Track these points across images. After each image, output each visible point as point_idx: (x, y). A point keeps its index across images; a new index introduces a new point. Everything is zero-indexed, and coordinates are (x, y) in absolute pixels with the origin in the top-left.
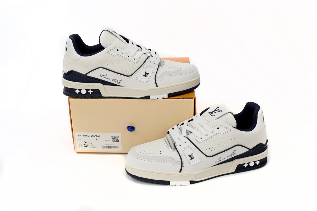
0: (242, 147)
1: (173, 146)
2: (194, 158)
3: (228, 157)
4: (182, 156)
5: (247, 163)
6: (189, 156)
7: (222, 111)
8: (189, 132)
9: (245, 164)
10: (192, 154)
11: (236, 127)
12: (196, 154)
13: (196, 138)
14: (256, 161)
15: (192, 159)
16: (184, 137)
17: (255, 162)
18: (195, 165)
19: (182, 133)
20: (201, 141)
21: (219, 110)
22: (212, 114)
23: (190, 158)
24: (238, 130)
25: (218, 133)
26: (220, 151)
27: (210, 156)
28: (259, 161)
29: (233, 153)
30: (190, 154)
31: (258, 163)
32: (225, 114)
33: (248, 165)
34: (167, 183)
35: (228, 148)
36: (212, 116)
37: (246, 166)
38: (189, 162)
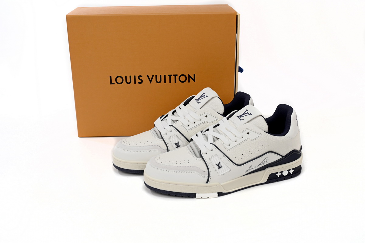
0: (274, 154)
1: (198, 155)
2: (222, 167)
3: (260, 165)
4: (209, 165)
5: (280, 172)
6: (217, 165)
7: (251, 115)
8: (216, 139)
9: (277, 173)
10: (220, 162)
11: (267, 132)
12: (225, 162)
13: (224, 144)
14: (290, 170)
15: (219, 168)
16: (211, 144)
17: (288, 170)
18: (223, 174)
19: (208, 140)
20: (229, 147)
21: (248, 113)
22: (241, 118)
23: (218, 167)
24: (270, 135)
25: (248, 139)
26: (251, 159)
27: (240, 164)
28: (293, 169)
29: (264, 161)
30: (218, 163)
31: (291, 172)
32: (255, 118)
33: (280, 174)
34: (192, 196)
35: (260, 155)
36: (241, 120)
37: (278, 175)
38: (217, 172)
